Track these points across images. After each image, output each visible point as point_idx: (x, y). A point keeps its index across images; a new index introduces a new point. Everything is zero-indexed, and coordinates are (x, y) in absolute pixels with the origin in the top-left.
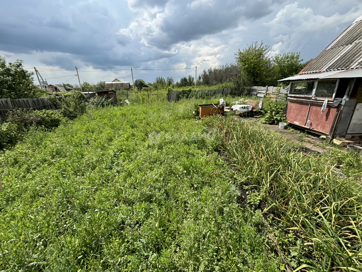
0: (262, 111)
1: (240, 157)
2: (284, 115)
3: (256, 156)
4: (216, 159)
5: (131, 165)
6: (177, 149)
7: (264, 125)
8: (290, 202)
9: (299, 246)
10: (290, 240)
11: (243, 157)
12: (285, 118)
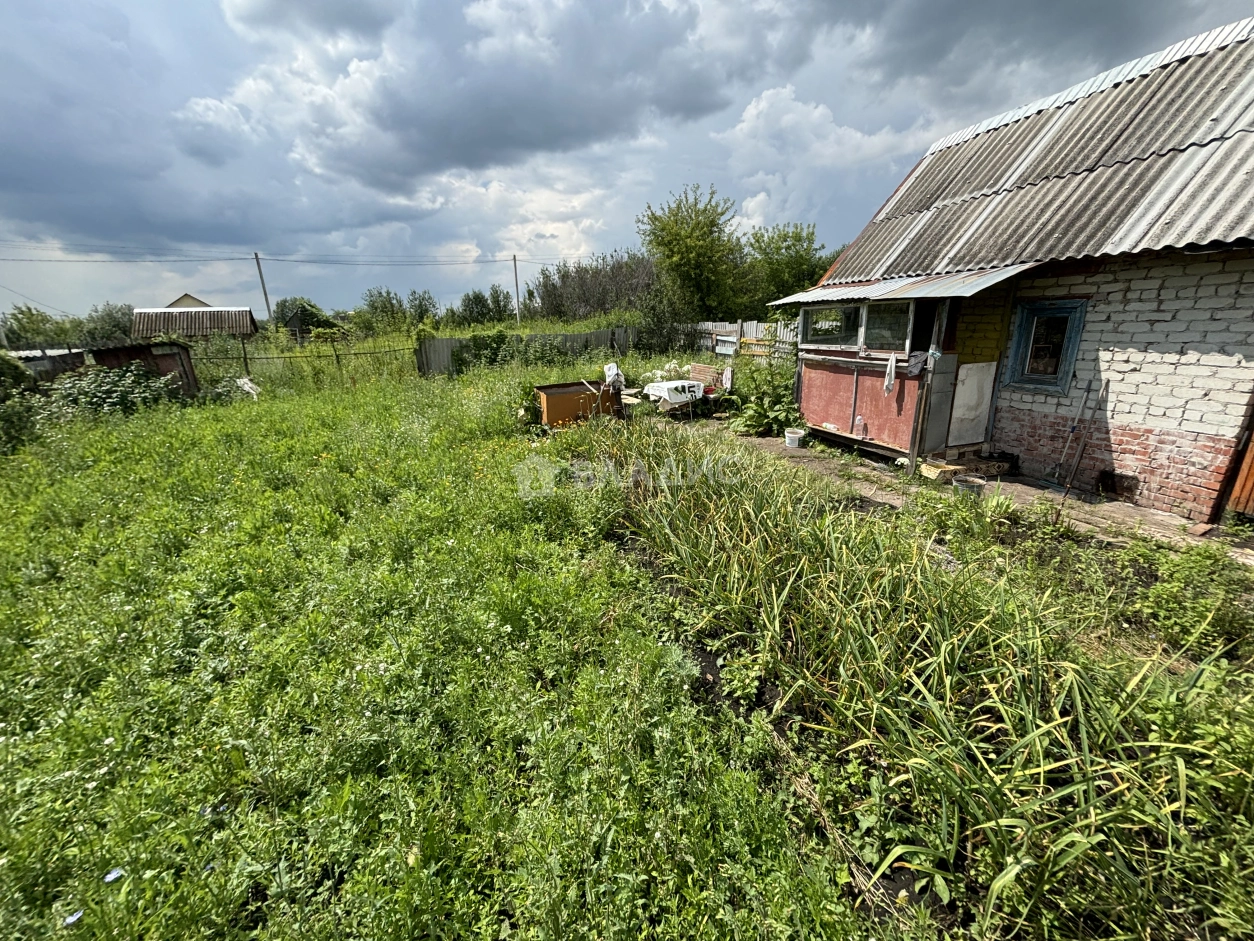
0: (734, 397)
1: (684, 549)
2: (796, 406)
3: (731, 538)
4: (613, 564)
5: (281, 640)
6: (469, 551)
7: (745, 440)
8: (841, 668)
9: (877, 795)
10: (853, 781)
11: (696, 545)
12: (798, 415)
